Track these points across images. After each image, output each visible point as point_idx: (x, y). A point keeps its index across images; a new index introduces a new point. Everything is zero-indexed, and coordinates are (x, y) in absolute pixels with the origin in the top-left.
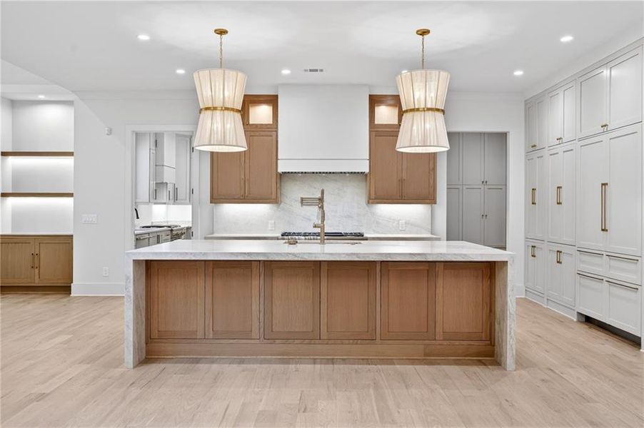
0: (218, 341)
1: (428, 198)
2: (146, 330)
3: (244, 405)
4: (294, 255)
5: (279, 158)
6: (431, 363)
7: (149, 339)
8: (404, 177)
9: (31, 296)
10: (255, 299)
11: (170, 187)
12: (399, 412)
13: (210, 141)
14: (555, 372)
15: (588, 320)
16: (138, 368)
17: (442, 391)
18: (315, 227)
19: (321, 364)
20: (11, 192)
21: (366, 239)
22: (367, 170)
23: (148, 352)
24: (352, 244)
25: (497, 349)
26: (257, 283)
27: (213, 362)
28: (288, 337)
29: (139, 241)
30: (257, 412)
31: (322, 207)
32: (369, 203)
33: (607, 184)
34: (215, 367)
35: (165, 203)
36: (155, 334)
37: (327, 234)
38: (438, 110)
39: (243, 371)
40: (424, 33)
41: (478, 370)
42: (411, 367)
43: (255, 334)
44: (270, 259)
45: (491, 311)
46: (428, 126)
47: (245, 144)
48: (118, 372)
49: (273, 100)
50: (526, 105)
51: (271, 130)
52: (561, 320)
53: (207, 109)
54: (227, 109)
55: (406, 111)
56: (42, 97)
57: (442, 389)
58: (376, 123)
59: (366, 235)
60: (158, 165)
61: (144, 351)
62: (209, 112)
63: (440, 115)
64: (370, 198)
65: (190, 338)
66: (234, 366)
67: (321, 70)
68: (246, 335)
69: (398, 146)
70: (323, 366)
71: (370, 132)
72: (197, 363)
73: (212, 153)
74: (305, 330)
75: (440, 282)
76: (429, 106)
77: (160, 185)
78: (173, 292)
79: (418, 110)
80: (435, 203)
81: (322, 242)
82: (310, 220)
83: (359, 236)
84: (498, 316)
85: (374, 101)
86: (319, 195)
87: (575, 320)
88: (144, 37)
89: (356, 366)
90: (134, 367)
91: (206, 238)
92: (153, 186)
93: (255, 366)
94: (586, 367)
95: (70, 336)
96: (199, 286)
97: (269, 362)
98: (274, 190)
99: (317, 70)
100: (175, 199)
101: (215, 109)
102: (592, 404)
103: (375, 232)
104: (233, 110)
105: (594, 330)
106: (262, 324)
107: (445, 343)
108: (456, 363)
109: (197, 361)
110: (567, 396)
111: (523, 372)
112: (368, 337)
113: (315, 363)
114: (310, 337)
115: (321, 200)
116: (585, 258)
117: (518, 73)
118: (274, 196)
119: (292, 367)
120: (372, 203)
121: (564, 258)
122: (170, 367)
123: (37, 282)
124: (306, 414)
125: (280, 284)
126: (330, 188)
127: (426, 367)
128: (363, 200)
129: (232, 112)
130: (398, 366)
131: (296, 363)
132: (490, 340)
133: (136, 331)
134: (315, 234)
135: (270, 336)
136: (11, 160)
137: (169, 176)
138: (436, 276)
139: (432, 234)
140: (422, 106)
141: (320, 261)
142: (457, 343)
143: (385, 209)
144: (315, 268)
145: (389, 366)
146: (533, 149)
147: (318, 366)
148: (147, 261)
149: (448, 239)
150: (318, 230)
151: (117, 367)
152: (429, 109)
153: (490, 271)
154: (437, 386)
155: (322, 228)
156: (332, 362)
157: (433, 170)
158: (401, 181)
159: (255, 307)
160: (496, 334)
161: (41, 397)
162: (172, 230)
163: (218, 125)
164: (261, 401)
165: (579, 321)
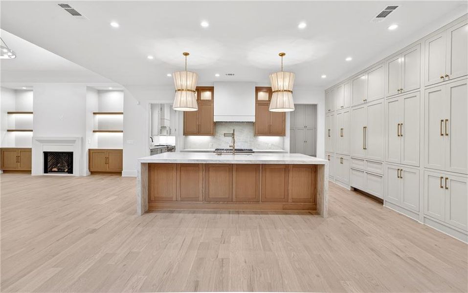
0: (182, 202)
1: (281, 133)
2: (148, 196)
3: (193, 239)
4: (219, 161)
5: (214, 115)
6: (286, 214)
7: (150, 201)
8: (271, 124)
9: (104, 176)
10: (201, 182)
11: (168, 128)
12: (272, 244)
13: (180, 105)
14: (346, 218)
15: (355, 190)
16: (144, 215)
17: (293, 230)
18: (230, 147)
19: (233, 214)
20: (97, 130)
21: (254, 152)
22: (254, 121)
23: (150, 207)
24: (248, 155)
25: (318, 207)
26: (201, 174)
27: (180, 212)
28: (217, 200)
29: (153, 152)
30: (199, 244)
31: (234, 138)
32: (255, 135)
33: (366, 127)
34: (181, 215)
35: (165, 135)
36: (152, 198)
37: (236, 150)
38: (289, 91)
39: (195, 217)
40: (282, 55)
41: (309, 217)
42: (277, 216)
43: (201, 198)
44: (208, 163)
45: (315, 188)
46: (284, 99)
47: (197, 107)
48: (133, 217)
49: (211, 89)
50: (326, 92)
51: (210, 102)
52: (343, 190)
53: (179, 90)
54: (188, 90)
55: (274, 92)
56: (110, 88)
57: (294, 229)
58: (259, 99)
59: (254, 150)
60: (162, 119)
61: (147, 206)
62: (180, 92)
63: (290, 93)
64: (255, 134)
65: (170, 200)
66: (190, 214)
67: (234, 75)
68: (196, 199)
69: (270, 108)
70: (234, 215)
71: (256, 103)
72: (173, 213)
73: (184, 112)
74: (225, 197)
75: (291, 174)
76: (285, 89)
77: (163, 128)
78: (161, 177)
79: (280, 91)
80: (285, 136)
81: (234, 154)
82: (228, 143)
83: (250, 151)
84: (318, 191)
85: (258, 90)
86: (232, 132)
87: (350, 190)
88: (150, 57)
89: (249, 215)
90: (142, 215)
91: (181, 151)
92: (160, 128)
93: (201, 215)
94: (361, 215)
95: (115, 197)
96: (174, 175)
97: (208, 213)
98: (212, 130)
99: (231, 75)
100: (170, 134)
101: (183, 90)
102: (369, 237)
103: (258, 149)
104: (191, 91)
105: (359, 195)
106: (204, 194)
107: (293, 203)
108: (299, 214)
109: (172, 212)
110: (356, 233)
111: (332, 219)
112: (255, 200)
113: (229, 213)
114: (228, 200)
115: (233, 134)
116: (354, 161)
117: (324, 77)
118: (212, 132)
119: (218, 215)
120: (257, 136)
121: (344, 161)
122: (159, 215)
123: (108, 170)
124: (224, 245)
125: (212, 175)
126: (237, 128)
127: (284, 216)
128: (252, 135)
129: (191, 92)
130: (270, 215)
131: (221, 214)
132: (315, 202)
133: (143, 197)
134: (230, 150)
135: (208, 200)
136: (98, 116)
137: (167, 124)
138: (289, 171)
139: (283, 150)
140: (282, 89)
141: (232, 164)
142: (299, 204)
143: (263, 139)
144: (229, 168)
145: (266, 215)
146: (329, 111)
147: (231, 215)
148: (149, 163)
149: (290, 153)
150: (232, 148)
151: (133, 215)
152: (285, 91)
153: (315, 169)
154: (290, 227)
155: (234, 147)
156: (238, 213)
157: (284, 121)
158: (270, 126)
159: (201, 186)
160: (318, 199)
161: (94, 231)
162: (168, 147)
163: (183, 98)
164: (202, 236)
165: (351, 190)
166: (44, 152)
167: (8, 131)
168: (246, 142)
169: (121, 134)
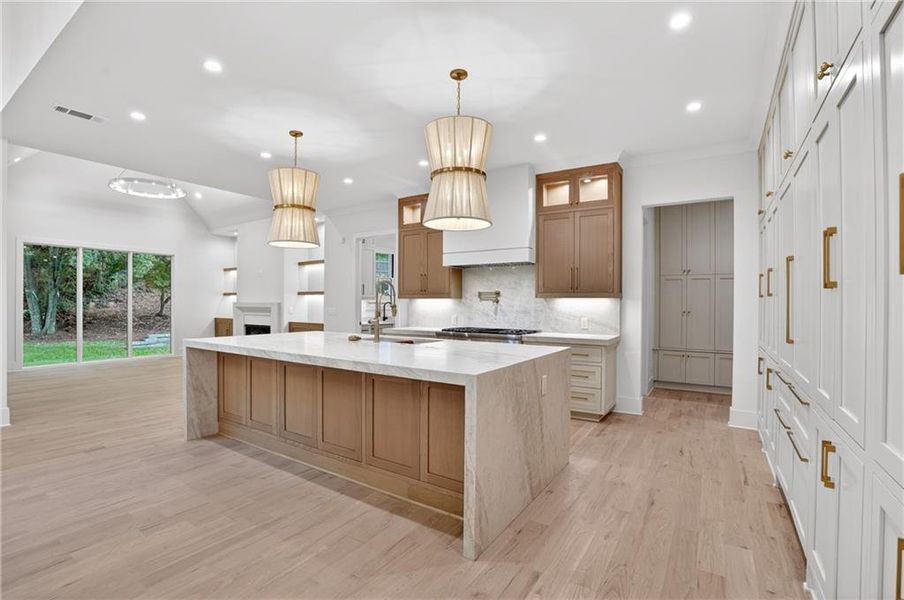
0: (253, 430)
1: (605, 290)
2: (219, 408)
7: (220, 418)
8: (577, 266)
10: (274, 395)
20: (307, 290)
23: (220, 429)
26: (274, 378)
28: (295, 439)
36: (222, 414)
43: (274, 429)
58: (546, 204)
64: (539, 291)
65: (240, 423)
74: (307, 435)
80: (622, 297)
82: (487, 315)
85: (544, 180)
93: (254, 462)
106: (278, 422)
107: (430, 486)
109: (234, 445)
113: (300, 473)
114: (311, 445)
119: (274, 472)
133: (196, 409)
135: (284, 434)
158: (573, 270)
159: (274, 403)
166: (246, 326)
167: (225, 294)
168: (526, 312)
169: (321, 298)
